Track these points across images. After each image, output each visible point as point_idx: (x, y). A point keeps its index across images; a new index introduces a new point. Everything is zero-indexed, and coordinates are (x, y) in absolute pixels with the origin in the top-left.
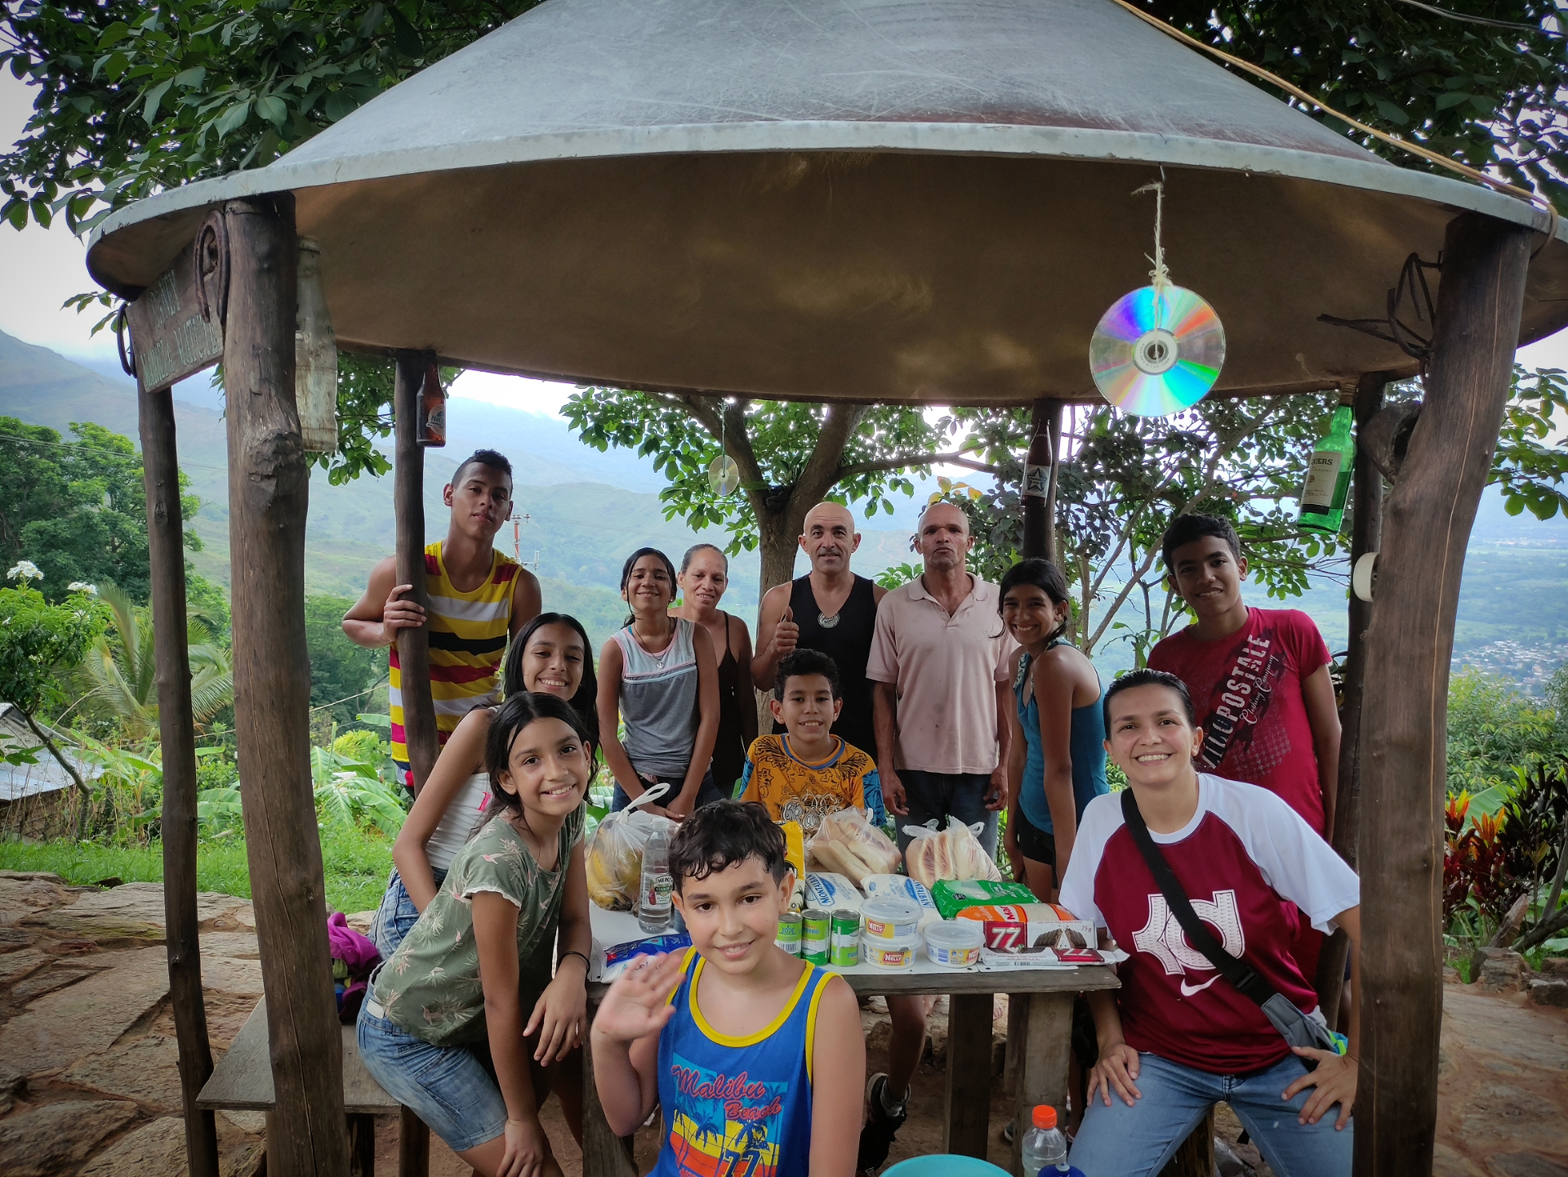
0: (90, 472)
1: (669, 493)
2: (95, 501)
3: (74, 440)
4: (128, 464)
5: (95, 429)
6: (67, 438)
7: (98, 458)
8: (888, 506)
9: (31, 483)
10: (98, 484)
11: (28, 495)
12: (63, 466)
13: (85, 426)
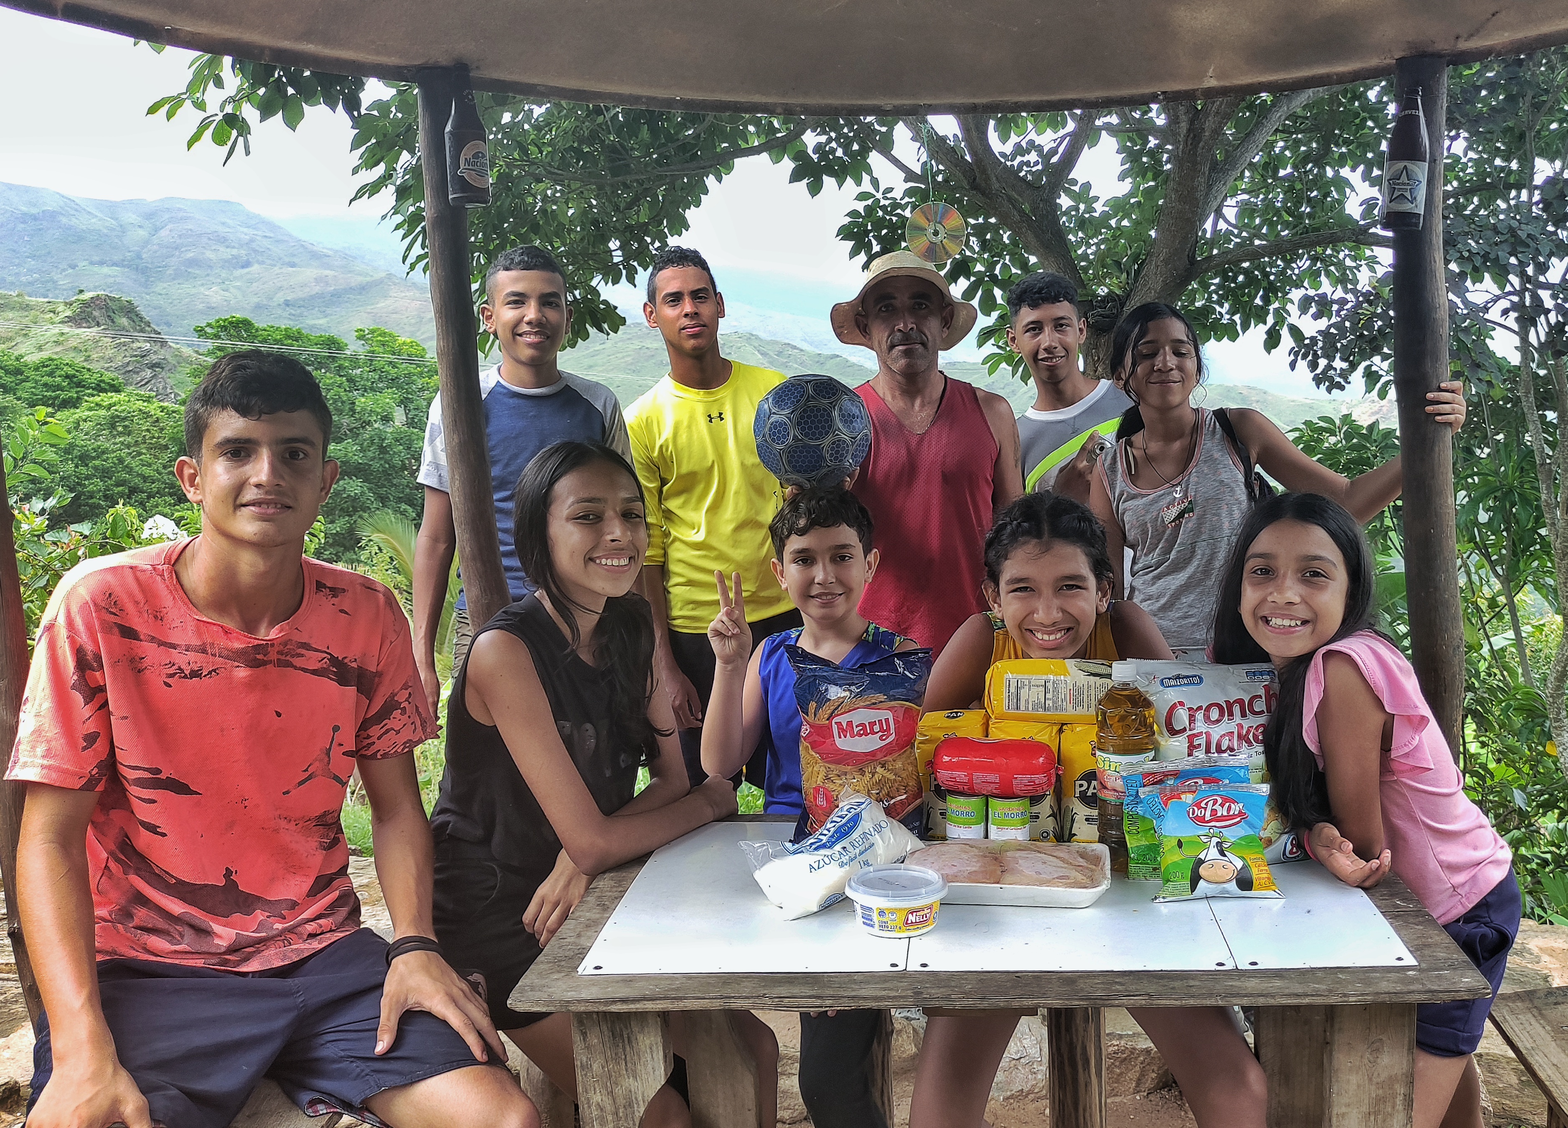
0: (380, 385)
2: (387, 419)
3: (361, 348)
4: (421, 373)
5: (384, 334)
6: (354, 347)
7: (387, 368)
12: (351, 380)
13: (372, 332)
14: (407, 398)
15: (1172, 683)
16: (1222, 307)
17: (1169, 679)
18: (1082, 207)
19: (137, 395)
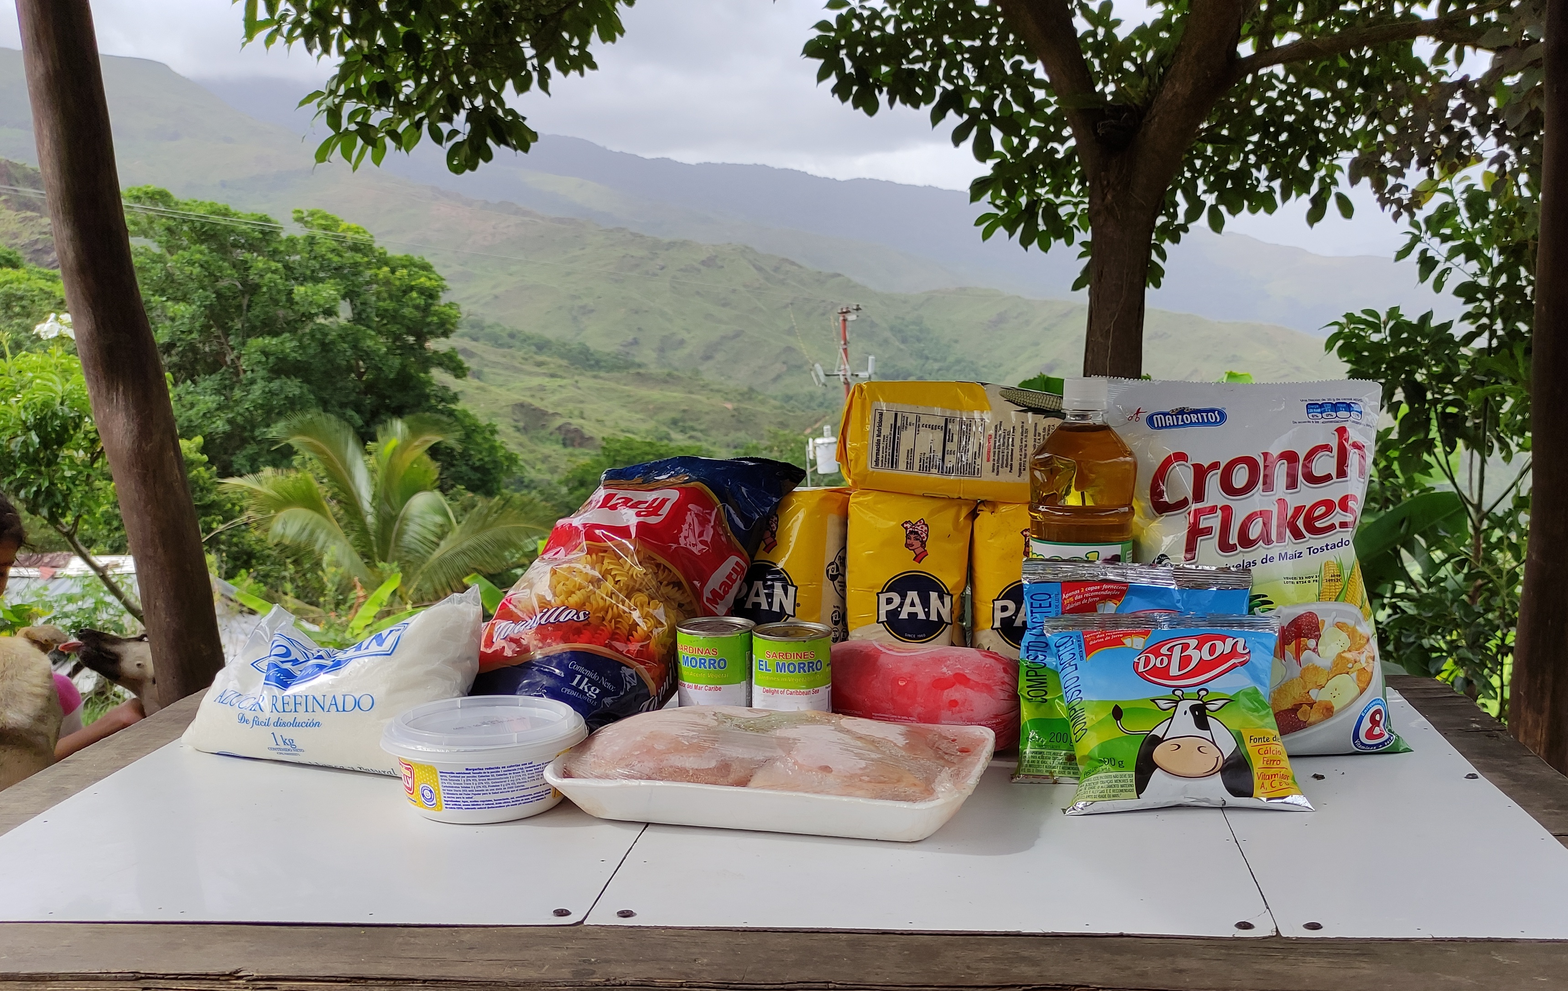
0: (322, 275)
1: (979, 187)
2: (329, 312)
3: (299, 232)
4: (369, 263)
5: (325, 217)
6: (291, 230)
7: (330, 255)
8: (1346, 208)
9: (252, 289)
10: (328, 291)
11: (249, 306)
12: (287, 267)
13: (312, 214)
14: (353, 292)
15: (1169, 421)
16: (1259, 170)
17: (1165, 414)
18: (1101, 31)
19: (39, 272)
